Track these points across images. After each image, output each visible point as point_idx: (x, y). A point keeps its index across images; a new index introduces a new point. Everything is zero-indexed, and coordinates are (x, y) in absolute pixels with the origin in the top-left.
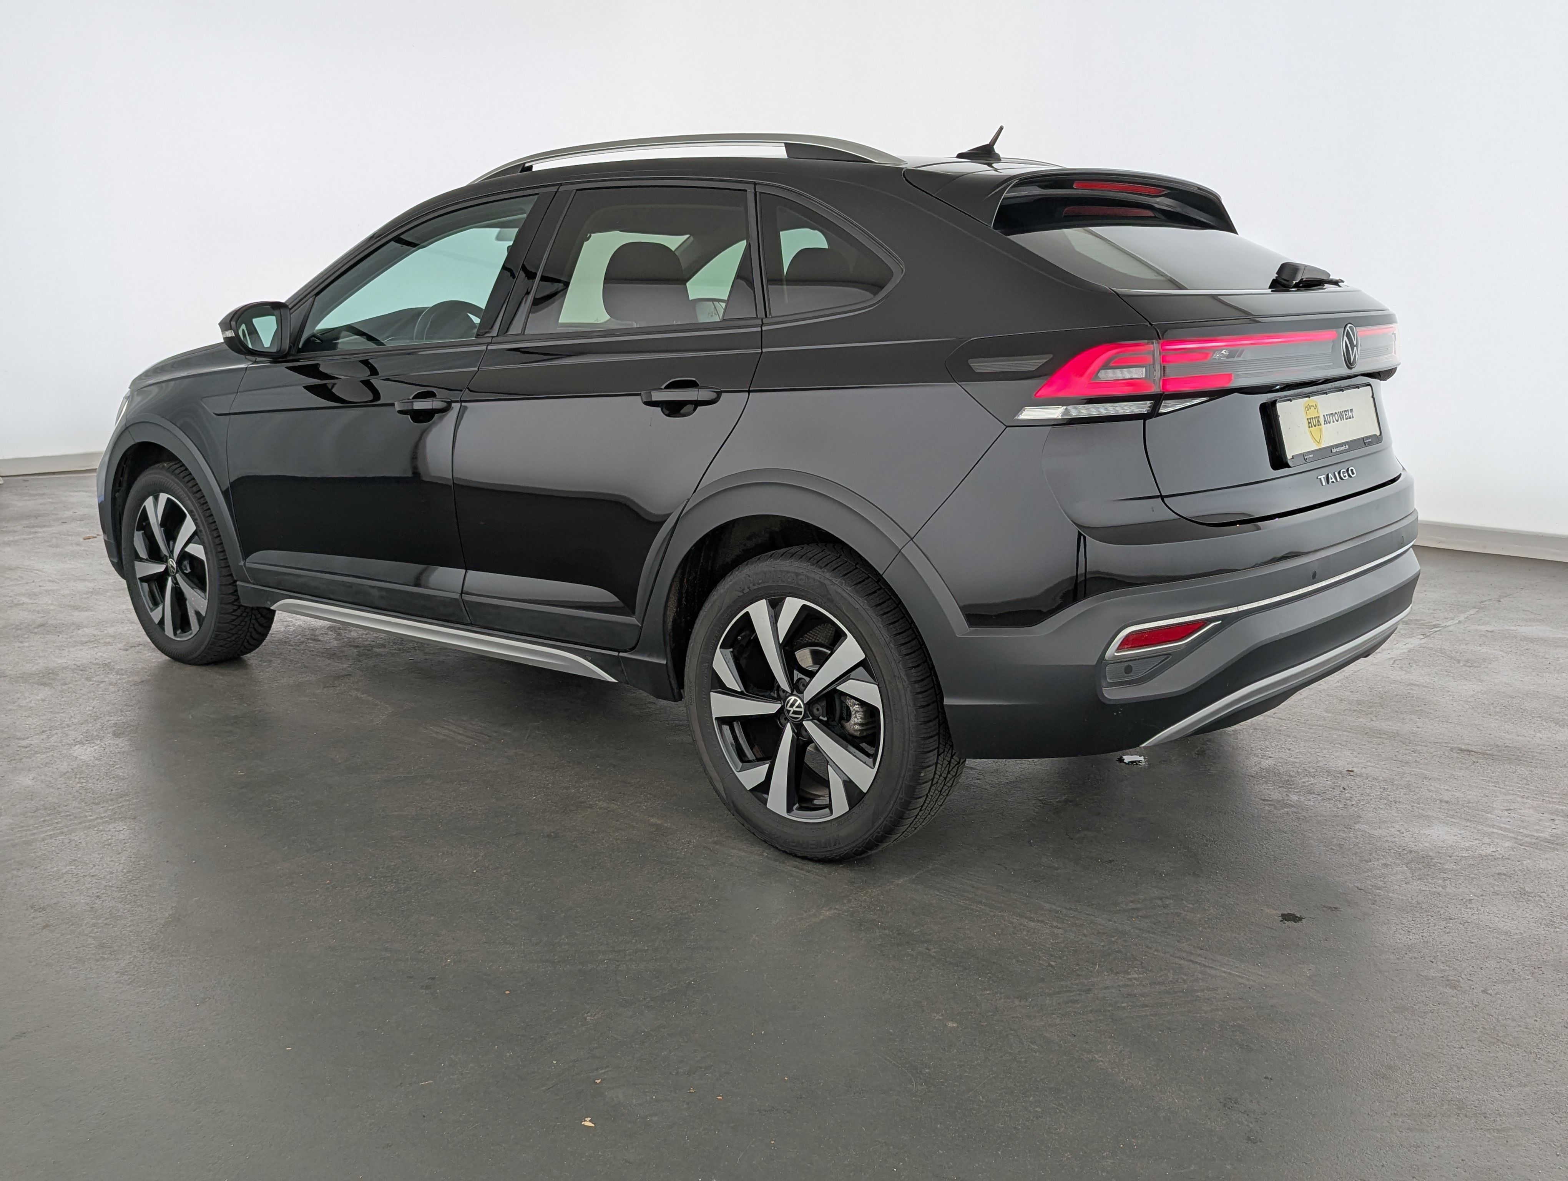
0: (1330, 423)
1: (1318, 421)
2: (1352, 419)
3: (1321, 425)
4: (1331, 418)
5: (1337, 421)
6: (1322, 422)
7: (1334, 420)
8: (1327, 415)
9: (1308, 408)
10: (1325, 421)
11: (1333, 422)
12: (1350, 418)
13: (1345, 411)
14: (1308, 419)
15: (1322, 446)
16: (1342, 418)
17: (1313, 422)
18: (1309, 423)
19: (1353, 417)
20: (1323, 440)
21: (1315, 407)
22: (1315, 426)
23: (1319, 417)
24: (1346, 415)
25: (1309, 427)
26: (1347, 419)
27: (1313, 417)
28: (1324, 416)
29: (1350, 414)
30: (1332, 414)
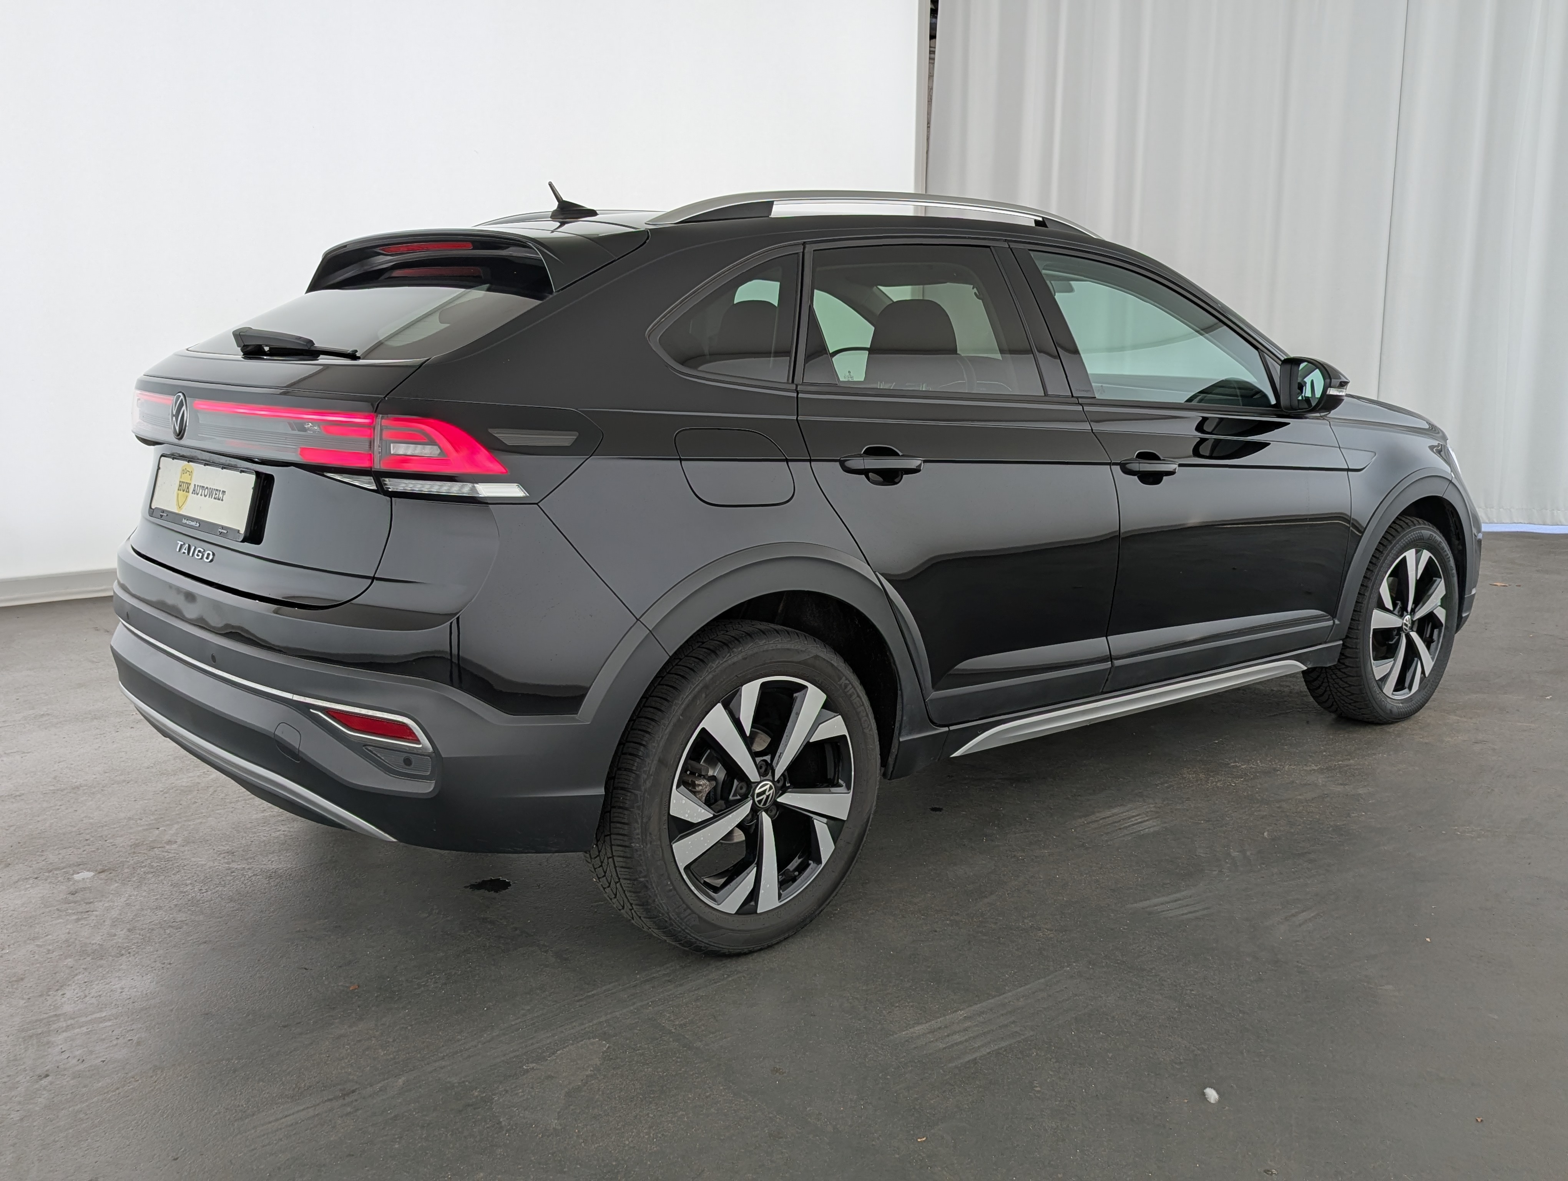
0: (197, 494)
1: (188, 488)
2: (220, 501)
3: (188, 492)
4: (201, 491)
5: (205, 496)
6: (191, 490)
7: (203, 494)
8: (198, 486)
9: (184, 471)
10: (194, 490)
11: (201, 495)
12: (219, 499)
13: (217, 490)
14: (180, 482)
15: (181, 513)
16: (211, 495)
17: (184, 487)
18: (180, 486)
19: (222, 500)
20: (184, 507)
21: (191, 473)
22: (183, 491)
23: (190, 484)
24: (216, 494)
25: (179, 490)
26: (215, 498)
27: (185, 481)
28: (195, 485)
29: (221, 495)
30: (203, 487)
